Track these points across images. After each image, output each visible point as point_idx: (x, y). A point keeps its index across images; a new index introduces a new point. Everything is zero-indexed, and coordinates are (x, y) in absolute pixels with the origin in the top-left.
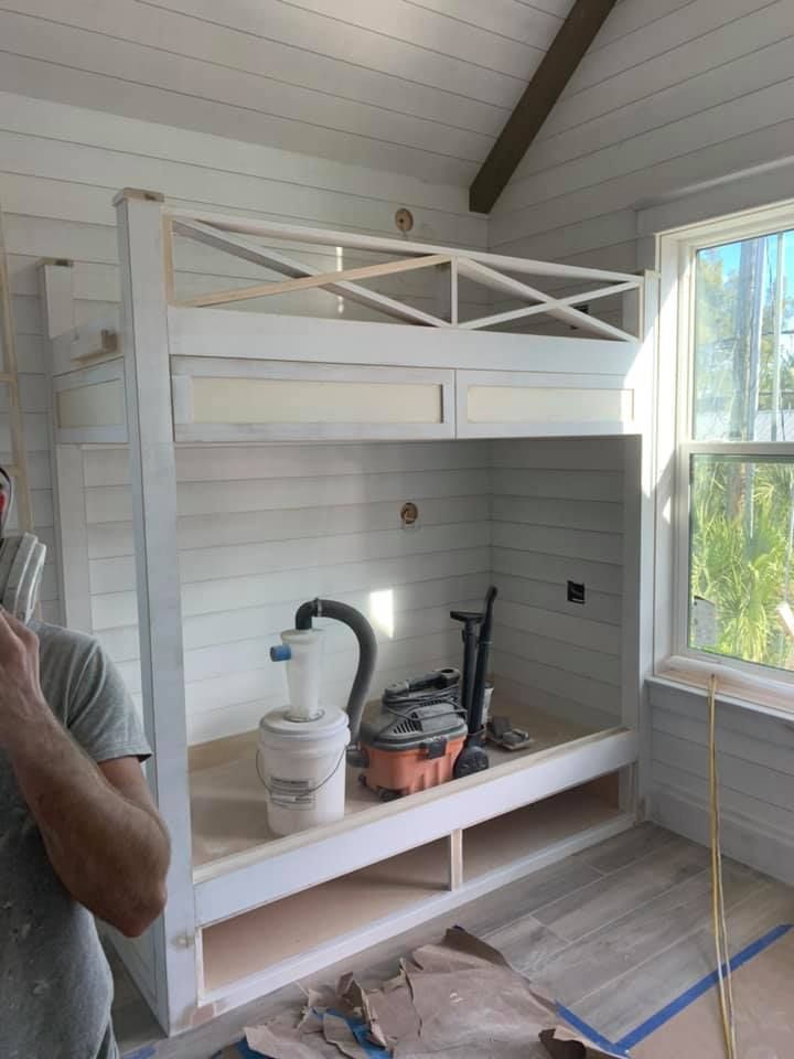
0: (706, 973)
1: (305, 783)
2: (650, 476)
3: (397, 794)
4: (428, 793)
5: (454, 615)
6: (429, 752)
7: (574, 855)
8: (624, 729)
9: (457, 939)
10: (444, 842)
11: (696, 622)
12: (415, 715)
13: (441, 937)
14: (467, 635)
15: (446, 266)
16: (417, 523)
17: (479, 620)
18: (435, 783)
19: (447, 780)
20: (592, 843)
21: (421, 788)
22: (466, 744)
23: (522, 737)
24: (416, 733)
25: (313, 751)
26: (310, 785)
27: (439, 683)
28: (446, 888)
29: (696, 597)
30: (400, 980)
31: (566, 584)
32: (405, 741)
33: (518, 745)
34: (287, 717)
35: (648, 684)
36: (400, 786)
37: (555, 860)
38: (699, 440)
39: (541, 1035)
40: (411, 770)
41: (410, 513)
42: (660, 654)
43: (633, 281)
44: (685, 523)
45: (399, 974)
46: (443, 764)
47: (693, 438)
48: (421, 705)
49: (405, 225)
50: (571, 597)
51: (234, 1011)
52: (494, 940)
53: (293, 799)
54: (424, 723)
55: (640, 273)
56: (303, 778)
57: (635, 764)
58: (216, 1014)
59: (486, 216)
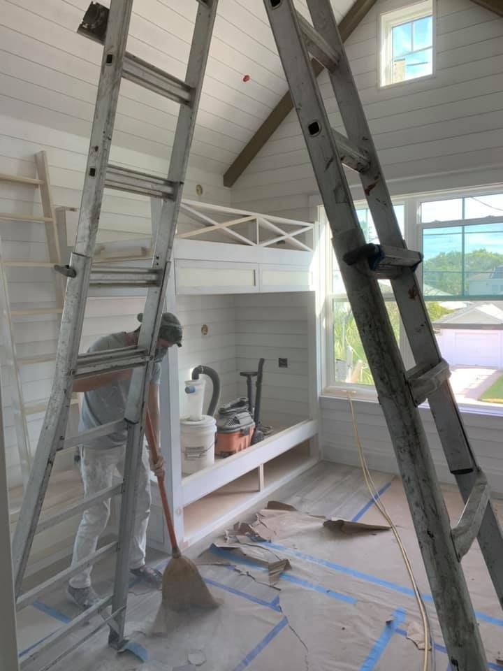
0: (369, 500)
1: (203, 447)
2: (319, 309)
3: (230, 454)
4: (243, 452)
5: (242, 374)
6: (243, 433)
7: (301, 475)
8: (311, 420)
9: (273, 505)
10: (256, 471)
11: (337, 370)
12: (236, 418)
13: (266, 506)
14: (249, 382)
15: (254, 221)
16: (208, 335)
17: (255, 374)
18: (245, 448)
19: (249, 446)
20: (308, 468)
21: (240, 450)
22: (255, 430)
23: (269, 428)
24: (238, 425)
25: (206, 433)
26: (205, 449)
27: (241, 404)
28: (259, 491)
29: (337, 360)
30: (258, 522)
31: (278, 360)
32: (235, 428)
33: (269, 432)
34: (189, 420)
35: (320, 398)
36: (231, 450)
37: (288, 481)
38: (334, 293)
39: (324, 524)
40: (237, 442)
41: (205, 329)
42: (324, 386)
43: (311, 226)
44: (331, 328)
45: (256, 520)
46: (248, 438)
47: (333, 291)
48: (238, 413)
49: (200, 192)
50: (280, 365)
51: (195, 544)
52: (289, 503)
53: (198, 455)
54: (240, 421)
55: (313, 222)
56: (202, 445)
57: (317, 434)
58: (189, 545)
59: (230, 189)
